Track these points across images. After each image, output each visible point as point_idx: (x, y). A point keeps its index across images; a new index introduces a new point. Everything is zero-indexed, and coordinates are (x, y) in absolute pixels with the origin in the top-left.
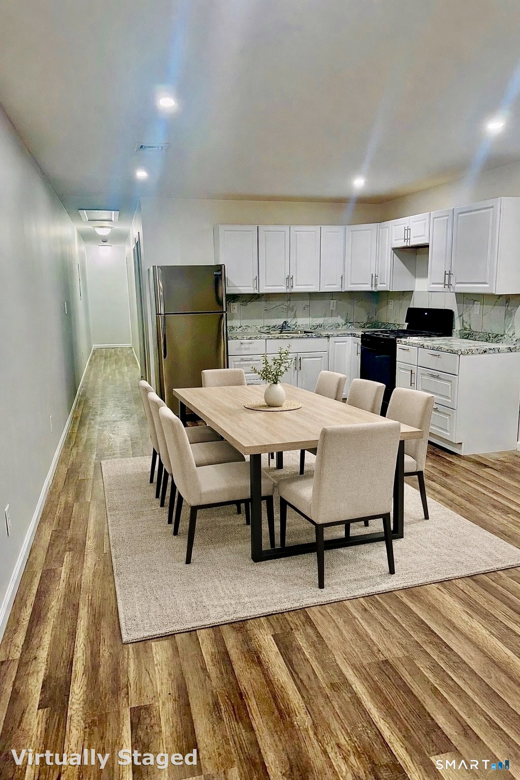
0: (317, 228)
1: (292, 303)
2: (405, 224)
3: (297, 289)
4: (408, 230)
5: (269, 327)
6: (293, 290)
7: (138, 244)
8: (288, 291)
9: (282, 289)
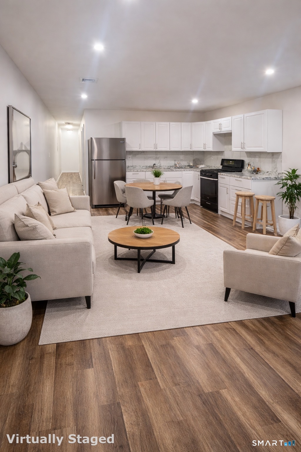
0: (168, 123)
1: (158, 156)
2: (219, 122)
3: (159, 149)
4: (220, 124)
5: (147, 166)
6: (157, 150)
7: (83, 129)
8: (155, 150)
9: (152, 149)
